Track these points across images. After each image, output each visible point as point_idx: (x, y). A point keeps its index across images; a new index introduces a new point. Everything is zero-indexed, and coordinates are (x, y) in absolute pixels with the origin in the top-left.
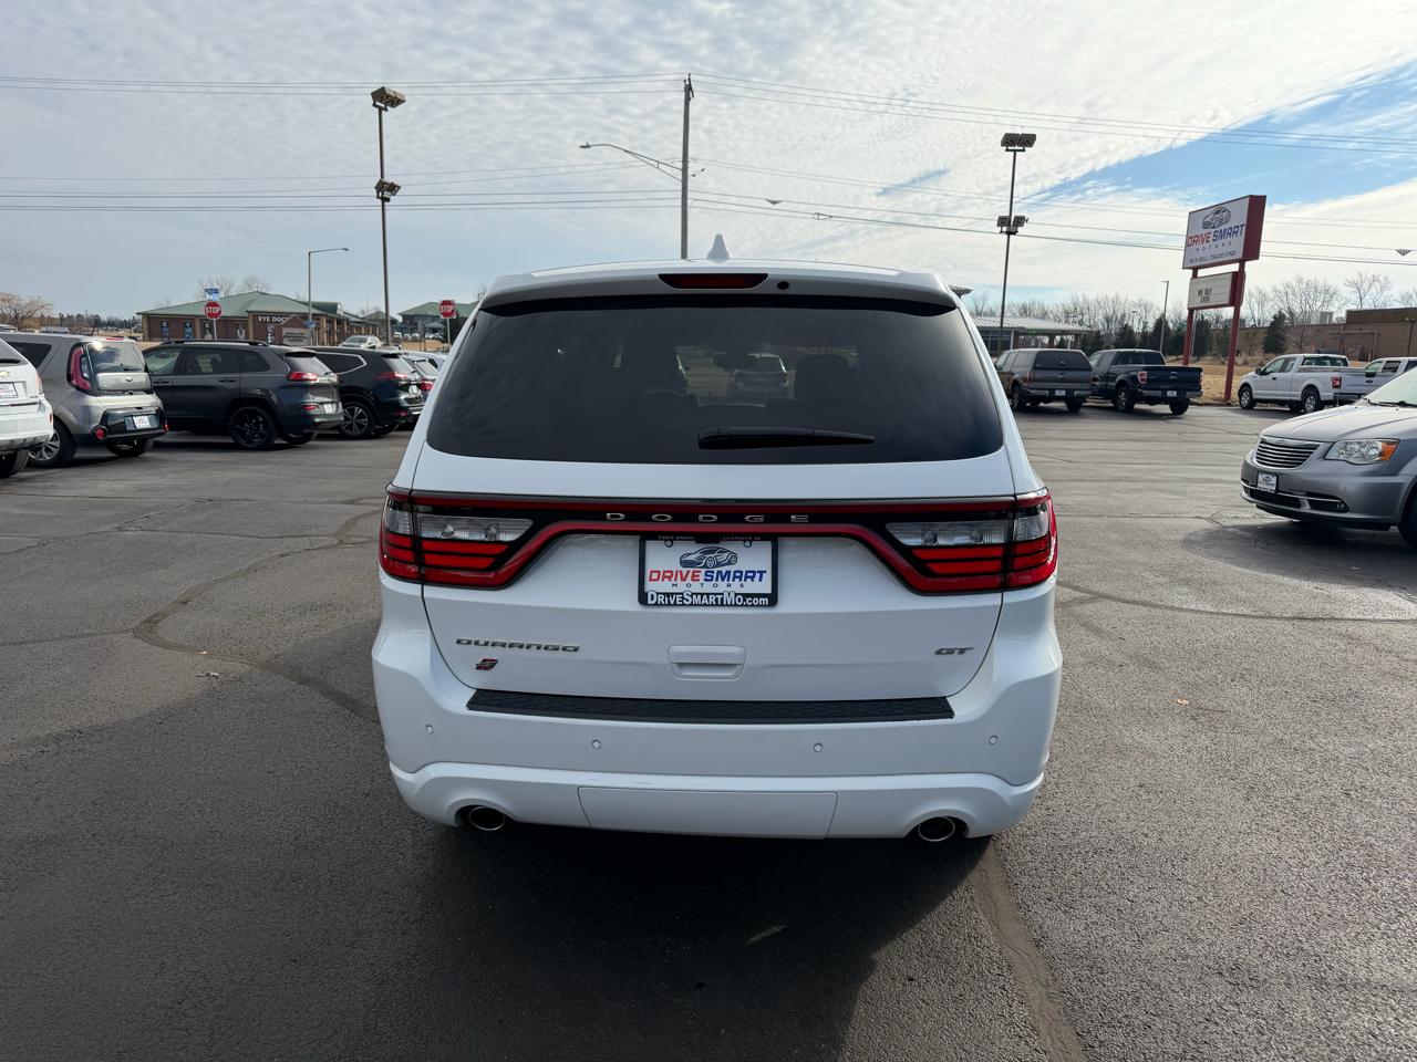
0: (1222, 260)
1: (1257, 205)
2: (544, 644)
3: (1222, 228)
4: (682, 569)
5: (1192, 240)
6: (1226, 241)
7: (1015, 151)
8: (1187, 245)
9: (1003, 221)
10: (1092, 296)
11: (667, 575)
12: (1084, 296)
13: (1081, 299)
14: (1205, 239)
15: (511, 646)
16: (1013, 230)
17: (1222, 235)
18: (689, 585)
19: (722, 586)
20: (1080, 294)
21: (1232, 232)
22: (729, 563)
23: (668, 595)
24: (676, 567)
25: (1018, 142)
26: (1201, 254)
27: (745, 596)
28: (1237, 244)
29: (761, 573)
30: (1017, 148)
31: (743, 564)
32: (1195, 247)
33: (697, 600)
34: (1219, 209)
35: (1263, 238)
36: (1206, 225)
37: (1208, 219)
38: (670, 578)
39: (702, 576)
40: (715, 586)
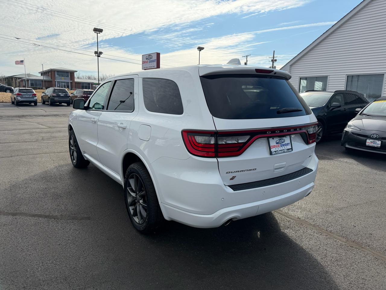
0: (151, 68)
1: (158, 55)
2: (248, 169)
3: (151, 60)
4: (276, 145)
5: (144, 62)
6: (152, 63)
7: (97, 33)
8: (143, 64)
9: (96, 53)
10: (108, 75)
11: (274, 147)
12: (106, 75)
13: (105, 75)
14: (147, 62)
15: (241, 171)
16: (99, 55)
17: (151, 62)
18: (278, 149)
19: (283, 148)
20: (104, 74)
21: (153, 61)
22: (284, 142)
23: (275, 151)
24: (275, 144)
25: (98, 31)
26: (146, 66)
27: (288, 149)
28: (155, 64)
29: (289, 143)
30: (98, 32)
31: (286, 142)
32: (144, 64)
33: (280, 152)
34: (149, 55)
35: (160, 64)
36: (147, 59)
37: (147, 57)
38: (275, 147)
39: (280, 146)
40: (282, 148)
